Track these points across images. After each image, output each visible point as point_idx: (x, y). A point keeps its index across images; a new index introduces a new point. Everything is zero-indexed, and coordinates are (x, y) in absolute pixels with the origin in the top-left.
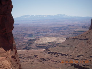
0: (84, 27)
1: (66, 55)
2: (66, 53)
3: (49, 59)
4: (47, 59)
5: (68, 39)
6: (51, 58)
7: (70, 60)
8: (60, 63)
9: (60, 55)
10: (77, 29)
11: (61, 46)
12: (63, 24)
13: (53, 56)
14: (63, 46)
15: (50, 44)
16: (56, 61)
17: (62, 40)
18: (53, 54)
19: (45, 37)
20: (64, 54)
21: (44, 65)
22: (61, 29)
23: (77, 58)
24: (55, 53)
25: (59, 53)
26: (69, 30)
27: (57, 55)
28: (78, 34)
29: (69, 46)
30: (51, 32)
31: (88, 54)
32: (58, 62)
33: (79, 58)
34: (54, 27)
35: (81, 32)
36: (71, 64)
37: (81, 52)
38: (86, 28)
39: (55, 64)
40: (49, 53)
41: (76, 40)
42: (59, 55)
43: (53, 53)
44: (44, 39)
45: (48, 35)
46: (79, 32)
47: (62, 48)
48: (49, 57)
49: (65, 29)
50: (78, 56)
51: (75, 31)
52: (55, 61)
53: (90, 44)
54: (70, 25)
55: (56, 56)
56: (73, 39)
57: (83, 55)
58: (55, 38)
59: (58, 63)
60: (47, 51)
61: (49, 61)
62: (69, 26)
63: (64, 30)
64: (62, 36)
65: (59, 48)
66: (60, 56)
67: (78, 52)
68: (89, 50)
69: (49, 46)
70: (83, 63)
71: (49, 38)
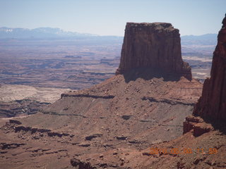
0: (104, 62)
1: (60, 136)
2: (61, 131)
3: (18, 145)
4: (13, 146)
5: (67, 96)
6: (24, 141)
7: (69, 146)
8: (45, 156)
9: (45, 134)
10: (87, 67)
11: (48, 113)
12: (53, 53)
13: (28, 136)
14: (54, 113)
15: (20, 105)
16: (36, 151)
17: (51, 96)
18: (29, 132)
19: (10, 87)
20: (55, 131)
21: (4, 159)
22: (49, 66)
23: (87, 142)
24: (34, 131)
25: (43, 131)
26: (67, 69)
27: (37, 134)
28: (90, 80)
29: (69, 112)
30: (23, 72)
31: (112, 134)
32: (40, 152)
33: (91, 142)
34: (31, 60)
35: (97, 74)
36: (72, 162)
37: (97, 129)
38: (108, 64)
39: (34, 158)
40: (17, 130)
41: (84, 98)
42: (42, 136)
43: (27, 129)
44: (5, 91)
45: (16, 81)
46: (92, 74)
47: (50, 116)
48: (18, 139)
49: (58, 66)
50: (89, 138)
51: (84, 73)
52: (32, 149)
53: (117, 108)
54: (72, 57)
55: (35, 138)
56: (79, 96)
57: (99, 136)
58: (34, 89)
59: (40, 155)
60: (12, 124)
61: (17, 151)
62: (67, 59)
63: (55, 67)
64: (51, 83)
65: (43, 117)
66: (46, 137)
67: (88, 127)
68: (114, 122)
69: (17, 109)
70: (99, 161)
71: (20, 90)
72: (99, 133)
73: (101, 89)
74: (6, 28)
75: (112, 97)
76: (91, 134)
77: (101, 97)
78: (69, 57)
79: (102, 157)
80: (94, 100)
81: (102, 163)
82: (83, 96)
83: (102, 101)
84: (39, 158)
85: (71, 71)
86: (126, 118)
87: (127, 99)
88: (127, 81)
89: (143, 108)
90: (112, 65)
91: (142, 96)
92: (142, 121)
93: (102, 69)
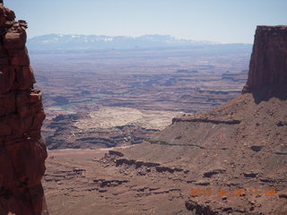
0: (227, 77)
1: (171, 171)
2: (172, 165)
3: (120, 183)
4: (114, 183)
5: (179, 120)
6: (127, 178)
7: (182, 185)
8: (153, 196)
9: (153, 169)
10: (206, 84)
11: (156, 142)
12: (162, 66)
13: (132, 171)
14: (164, 143)
15: (121, 133)
16: (142, 190)
17: (160, 121)
18: (133, 166)
19: (109, 110)
20: (166, 166)
21: (104, 199)
22: (158, 83)
23: (206, 180)
24: (139, 165)
25: (150, 165)
26: (180, 87)
27: (143, 169)
28: (210, 100)
29: (182, 141)
30: (124, 91)
31: (237, 169)
32: (147, 191)
33: (211, 180)
34: (135, 76)
35: (217, 93)
36: (187, 204)
37: (218, 163)
38: (233, 79)
39: (139, 198)
40: (119, 163)
41: (201, 124)
42: (149, 171)
43: (131, 163)
44: (103, 115)
45: (117, 102)
46: (212, 92)
47: (158, 147)
48: (120, 175)
49: (168, 83)
50: (208, 175)
51: (201, 92)
52: (137, 188)
53: (244, 137)
54: (186, 71)
55: (141, 174)
56: (195, 120)
57: (221, 172)
58: (138, 112)
59: (147, 195)
60: (113, 156)
61: (119, 189)
62: (180, 73)
64: (159, 104)
65: (150, 147)
66: (154, 173)
67: (207, 160)
68: (240, 154)
69: (118, 137)
70: (221, 204)
71: (121, 113)
72: (222, 168)
73: (223, 113)
74: (104, 37)
75: (238, 122)
76: (211, 170)
77: (223, 122)
78: (182, 71)
79: (225, 199)
80: (214, 125)
81: (226, 206)
82: (200, 120)
83: (225, 128)
84: (145, 200)
85: (185, 89)
86: (256, 149)
87: (258, 125)
88: (257, 102)
89: (279, 136)
90: (237, 81)
91: (277, 121)
92: (277, 153)
93: (225, 86)
